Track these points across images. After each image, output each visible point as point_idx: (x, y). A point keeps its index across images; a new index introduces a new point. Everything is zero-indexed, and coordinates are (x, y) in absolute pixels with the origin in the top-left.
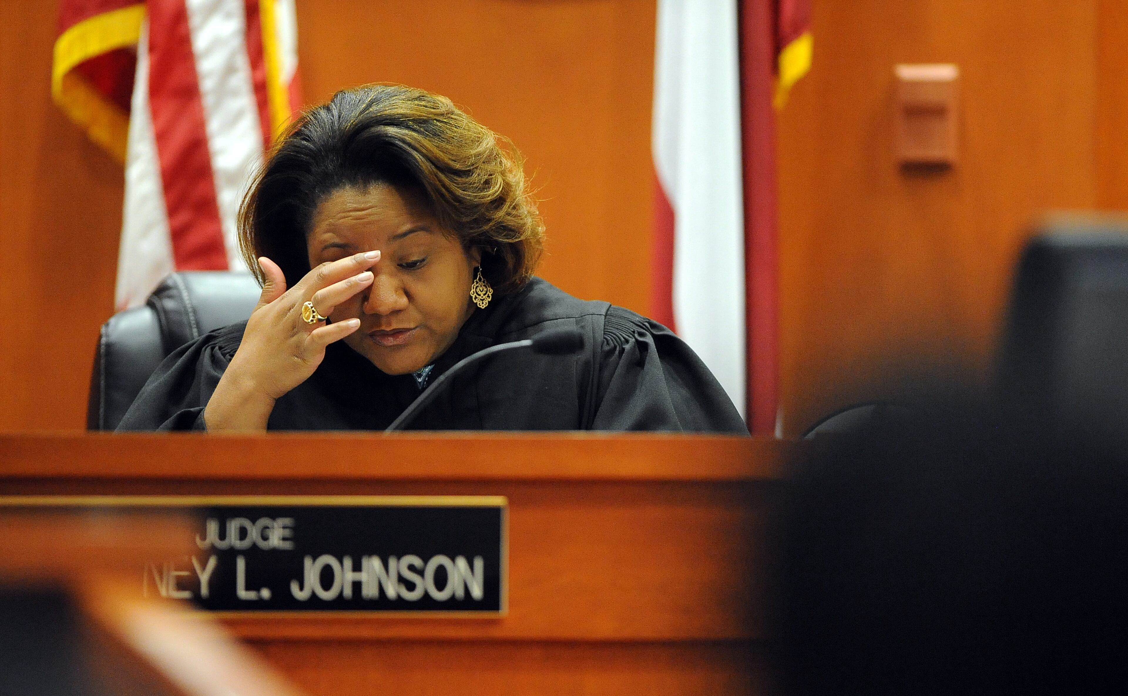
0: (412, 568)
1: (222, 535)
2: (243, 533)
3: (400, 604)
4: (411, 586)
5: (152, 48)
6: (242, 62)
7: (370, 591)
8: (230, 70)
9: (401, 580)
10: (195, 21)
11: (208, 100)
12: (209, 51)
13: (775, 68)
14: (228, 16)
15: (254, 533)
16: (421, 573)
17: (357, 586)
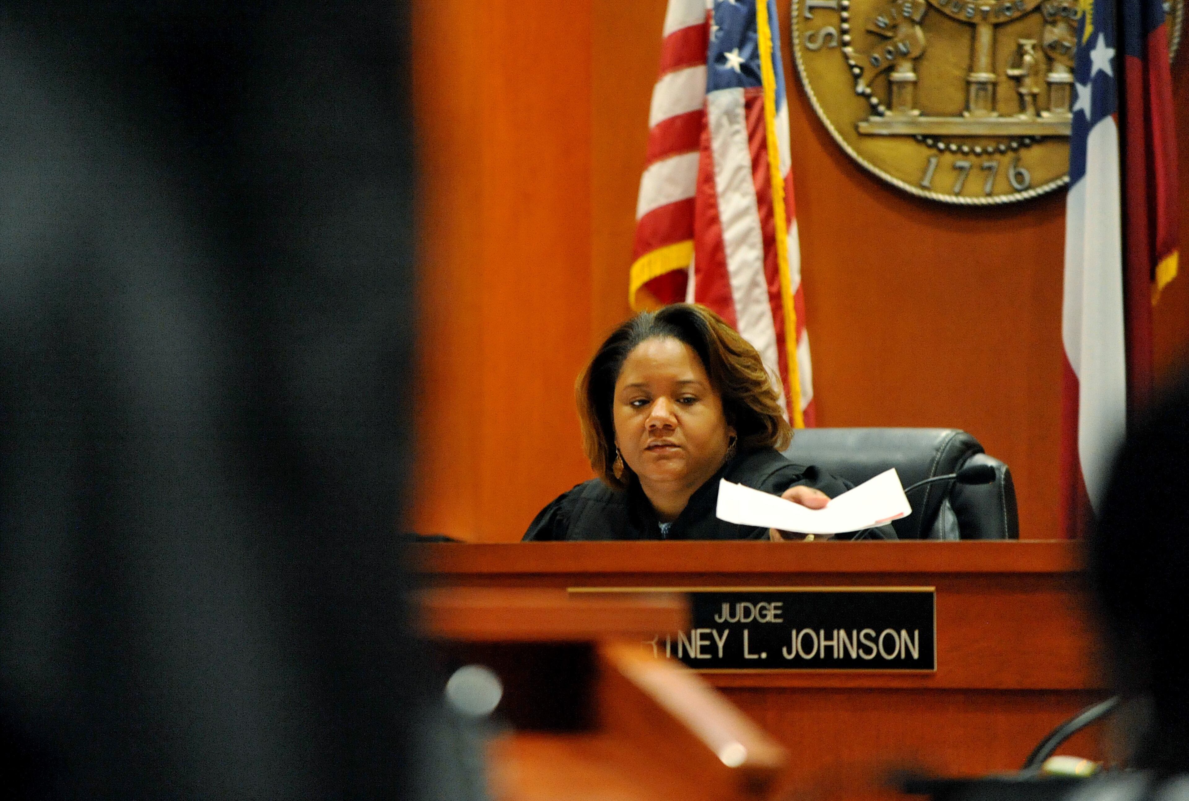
0: (867, 636)
1: (733, 614)
2: (747, 612)
3: (859, 663)
4: (868, 651)
5: (697, 271)
6: (762, 279)
7: (838, 654)
8: (754, 284)
9: (860, 645)
10: (728, 251)
11: (738, 307)
12: (739, 271)
13: (1153, 276)
14: (752, 246)
15: (755, 612)
16: (875, 641)
17: (829, 650)
